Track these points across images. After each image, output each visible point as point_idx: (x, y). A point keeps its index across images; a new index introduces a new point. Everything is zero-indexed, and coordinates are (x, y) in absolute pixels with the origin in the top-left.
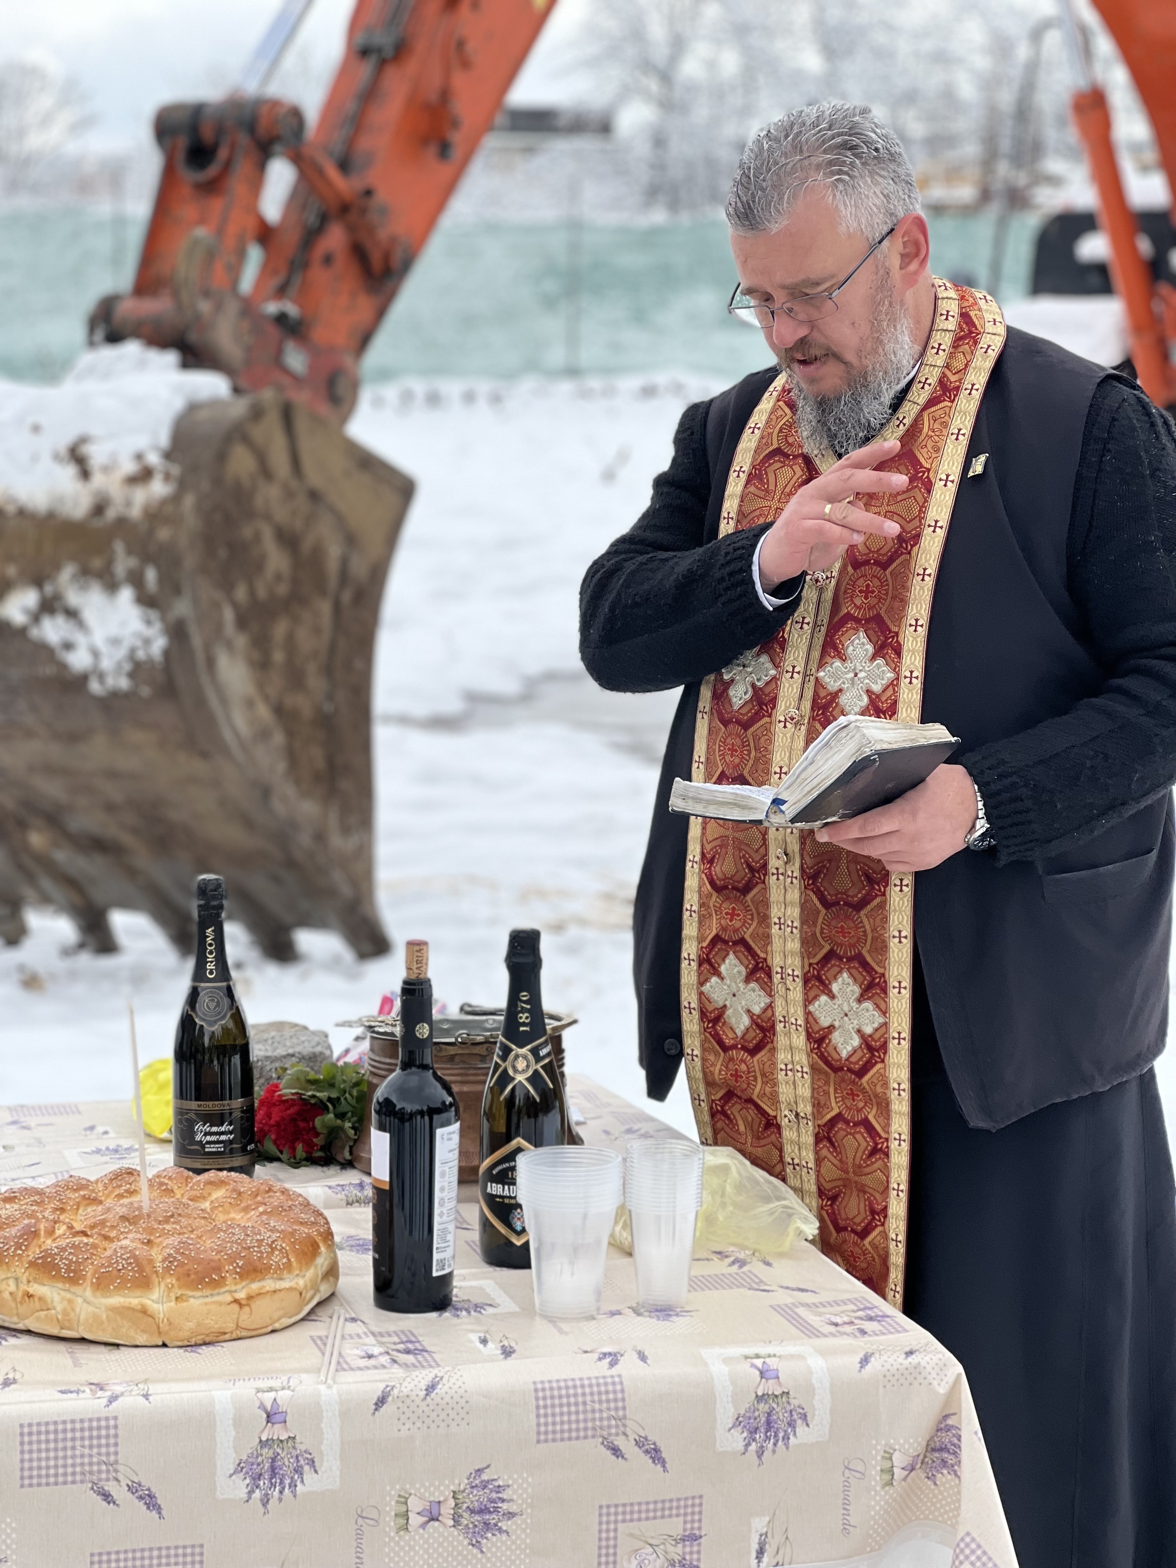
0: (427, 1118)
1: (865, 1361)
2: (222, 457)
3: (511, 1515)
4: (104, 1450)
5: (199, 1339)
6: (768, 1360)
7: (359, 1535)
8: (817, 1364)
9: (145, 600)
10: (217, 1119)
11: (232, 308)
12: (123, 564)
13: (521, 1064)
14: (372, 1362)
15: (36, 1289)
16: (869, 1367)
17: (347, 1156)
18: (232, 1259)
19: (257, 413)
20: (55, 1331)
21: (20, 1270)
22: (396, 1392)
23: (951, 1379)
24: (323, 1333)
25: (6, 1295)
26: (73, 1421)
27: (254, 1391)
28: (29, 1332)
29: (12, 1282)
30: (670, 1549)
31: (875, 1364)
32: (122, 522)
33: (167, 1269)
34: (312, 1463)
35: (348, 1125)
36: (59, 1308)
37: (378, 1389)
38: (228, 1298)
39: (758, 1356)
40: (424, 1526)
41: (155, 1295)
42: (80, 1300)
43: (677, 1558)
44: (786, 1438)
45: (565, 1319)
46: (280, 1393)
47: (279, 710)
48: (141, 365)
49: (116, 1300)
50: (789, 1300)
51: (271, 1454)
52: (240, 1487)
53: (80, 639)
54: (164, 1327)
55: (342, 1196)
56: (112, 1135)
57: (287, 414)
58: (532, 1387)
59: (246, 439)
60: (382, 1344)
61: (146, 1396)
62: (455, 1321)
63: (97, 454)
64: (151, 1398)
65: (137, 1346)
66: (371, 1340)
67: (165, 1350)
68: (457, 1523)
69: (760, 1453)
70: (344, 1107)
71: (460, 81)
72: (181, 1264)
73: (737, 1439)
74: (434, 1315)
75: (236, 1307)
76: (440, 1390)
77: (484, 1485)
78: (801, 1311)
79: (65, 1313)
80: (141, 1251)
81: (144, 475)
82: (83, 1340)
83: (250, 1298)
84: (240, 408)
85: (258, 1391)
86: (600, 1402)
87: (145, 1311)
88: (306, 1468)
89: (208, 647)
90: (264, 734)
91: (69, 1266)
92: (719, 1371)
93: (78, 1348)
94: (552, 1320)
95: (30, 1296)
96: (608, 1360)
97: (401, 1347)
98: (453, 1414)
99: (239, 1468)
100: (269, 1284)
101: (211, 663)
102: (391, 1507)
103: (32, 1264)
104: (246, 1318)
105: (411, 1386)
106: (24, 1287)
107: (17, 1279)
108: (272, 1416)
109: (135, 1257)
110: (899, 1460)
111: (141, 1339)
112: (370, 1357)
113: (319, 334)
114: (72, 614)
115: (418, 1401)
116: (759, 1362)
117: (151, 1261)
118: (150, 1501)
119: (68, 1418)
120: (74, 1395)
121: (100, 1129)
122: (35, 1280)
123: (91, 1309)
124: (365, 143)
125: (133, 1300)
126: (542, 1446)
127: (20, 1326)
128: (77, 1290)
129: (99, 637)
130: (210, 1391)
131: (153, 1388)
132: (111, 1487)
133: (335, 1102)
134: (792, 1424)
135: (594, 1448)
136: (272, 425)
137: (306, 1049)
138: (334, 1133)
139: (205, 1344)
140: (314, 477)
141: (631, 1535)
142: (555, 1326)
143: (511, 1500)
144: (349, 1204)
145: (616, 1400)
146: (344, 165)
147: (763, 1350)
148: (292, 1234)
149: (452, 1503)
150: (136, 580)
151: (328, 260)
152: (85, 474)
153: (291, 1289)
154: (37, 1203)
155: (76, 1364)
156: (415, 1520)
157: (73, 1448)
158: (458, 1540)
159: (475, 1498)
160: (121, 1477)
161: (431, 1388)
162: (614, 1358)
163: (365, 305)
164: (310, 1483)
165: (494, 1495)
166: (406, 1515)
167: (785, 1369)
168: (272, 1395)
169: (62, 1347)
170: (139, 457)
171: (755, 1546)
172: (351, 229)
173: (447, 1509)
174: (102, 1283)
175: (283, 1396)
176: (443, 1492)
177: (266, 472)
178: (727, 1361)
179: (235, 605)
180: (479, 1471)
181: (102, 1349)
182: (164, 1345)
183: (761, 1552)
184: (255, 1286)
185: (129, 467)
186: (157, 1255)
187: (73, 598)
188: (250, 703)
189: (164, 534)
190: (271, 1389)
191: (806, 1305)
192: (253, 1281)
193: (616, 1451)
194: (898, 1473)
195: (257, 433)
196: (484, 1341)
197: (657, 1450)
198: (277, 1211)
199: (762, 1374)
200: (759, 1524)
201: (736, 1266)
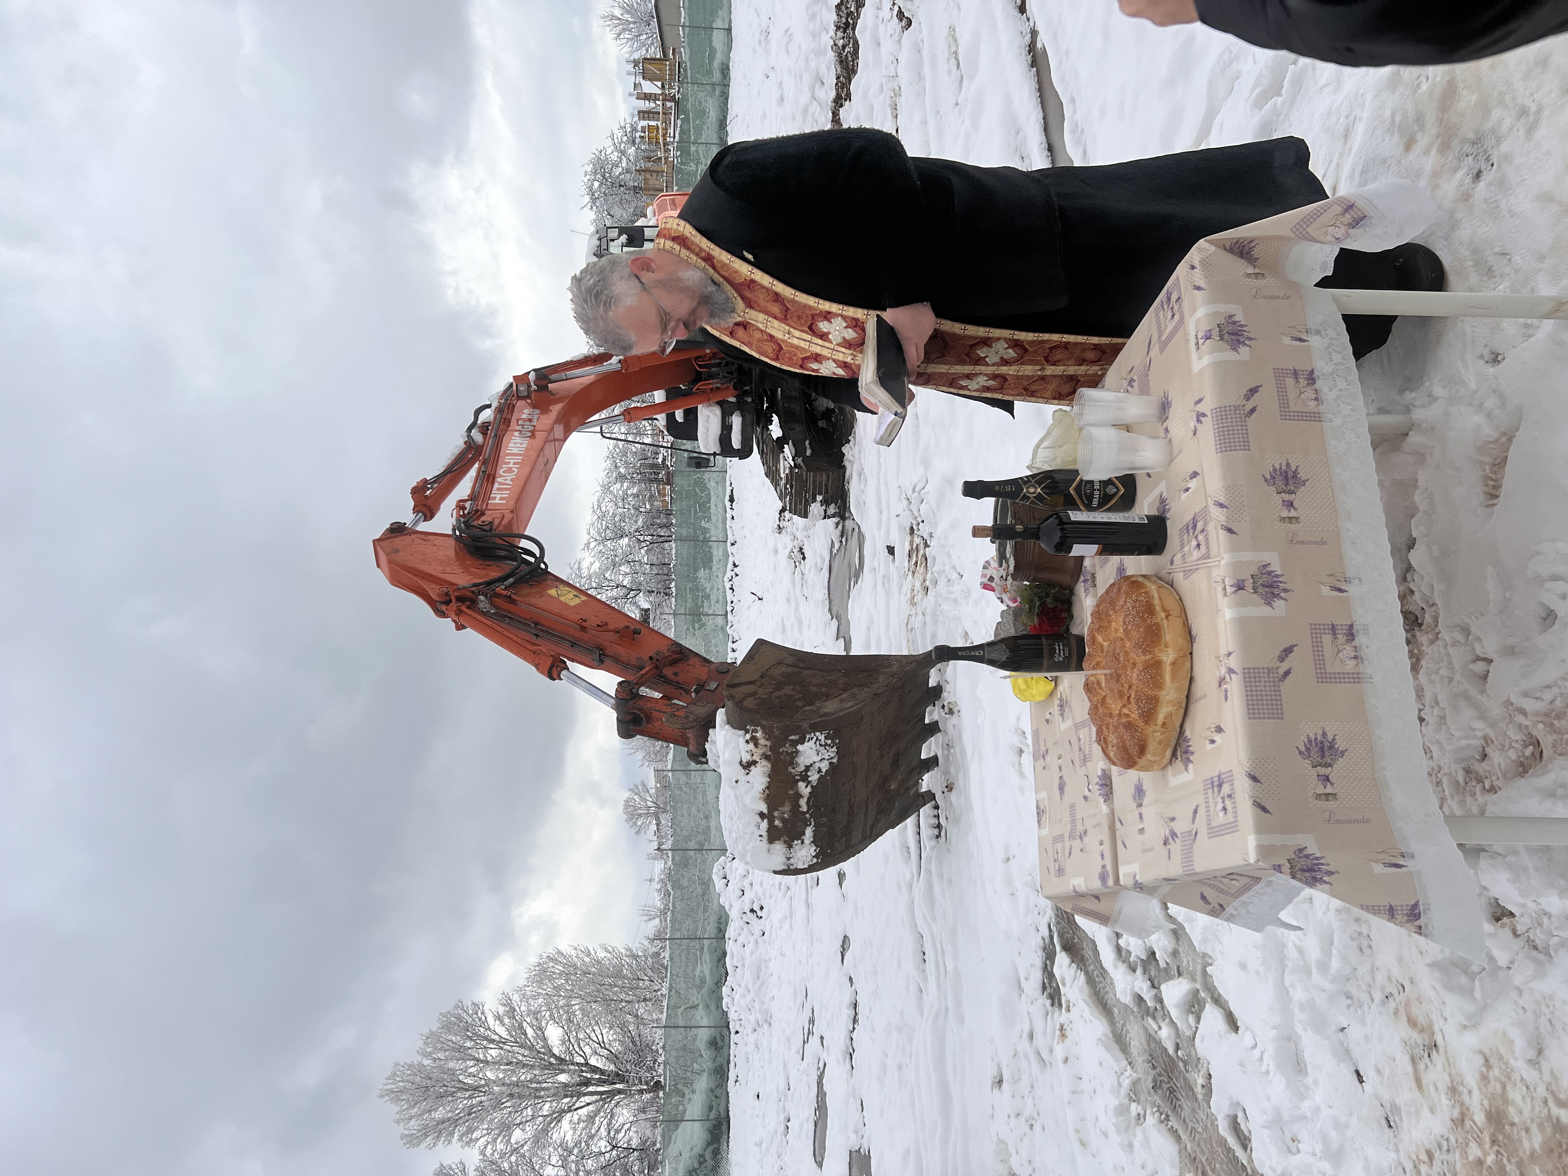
0: (1065, 526)
1: (1198, 288)
2: (747, 710)
3: (1288, 465)
4: (1262, 675)
5: (1188, 636)
6: (1199, 337)
7: (1302, 543)
8: (1201, 312)
9: (802, 741)
10: (1052, 651)
11: (692, 708)
12: (788, 748)
13: (1032, 490)
14: (1203, 543)
15: (1160, 721)
16: (1202, 286)
17: (1068, 591)
18: (1144, 620)
19: (731, 697)
20: (1182, 711)
21: (1149, 730)
22: (1224, 524)
23: (1207, 245)
24: (1181, 574)
25: (1162, 737)
26: (1246, 691)
27: (1226, 598)
28: (1182, 726)
29: (1155, 734)
30: (1301, 385)
31: (1201, 283)
32: (771, 749)
33: (1150, 652)
34: (1265, 566)
35: (1053, 591)
36: (1171, 708)
37: (1222, 532)
38: (1165, 621)
39: (1197, 343)
40: (1295, 509)
41: (1165, 659)
42: (1167, 697)
43: (1306, 382)
44: (1241, 326)
45: (1171, 453)
46: (1227, 583)
47: (844, 690)
48: (714, 742)
49: (1168, 678)
50: (1157, 346)
51: (1261, 588)
52: (1279, 604)
53: (817, 765)
54: (1182, 654)
55: (1091, 589)
56: (1051, 710)
57: (732, 686)
58: (1219, 454)
59: (741, 701)
60: (1189, 542)
61: (1229, 654)
62: (1172, 510)
63: (746, 758)
64: (1231, 650)
65: (1192, 668)
66: (1186, 549)
67: (1194, 653)
68: (1293, 492)
69: (1250, 339)
70: (1043, 594)
71: (612, 627)
72: (1148, 645)
73: (1243, 350)
74: (1168, 523)
75: (1170, 617)
76: (1222, 500)
77: (1273, 478)
78: (1164, 337)
79: (1174, 705)
80: (1140, 666)
81: (754, 740)
82: (1188, 697)
83: (1164, 610)
84: (729, 704)
85: (1225, 595)
86: (1227, 419)
87: (1174, 664)
88: (1268, 569)
89: (821, 716)
90: (854, 696)
91: (1148, 703)
92: (1206, 360)
93: (1192, 699)
94: (1171, 460)
95: (1164, 724)
96: (1202, 419)
97: (1191, 532)
98: (1236, 494)
99: (1269, 604)
100: (1156, 602)
101: (826, 715)
102: (1287, 526)
103: (1147, 723)
104: (1176, 611)
105: (1221, 516)
106: (1158, 728)
107: (1154, 732)
108: (1240, 587)
109: (1143, 670)
110: (1250, 270)
111: (1188, 665)
112: (1198, 545)
113: (703, 677)
114: (808, 768)
115: (1230, 511)
116: (1201, 341)
117: (1146, 662)
118: (1288, 651)
119: (1244, 694)
120: (1229, 693)
121: (1048, 716)
122: (1156, 721)
123: (1172, 691)
124: (634, 661)
125: (1167, 670)
126: (1251, 448)
127: (1178, 729)
128: (1162, 698)
129: (817, 759)
130: (1225, 621)
131: (1223, 651)
132: (1281, 671)
133: (1040, 598)
134: (1234, 323)
135: (1251, 421)
136: (736, 692)
137: (1011, 618)
138: (1056, 599)
139: (1190, 633)
140: (756, 676)
141: (1296, 404)
142: (1175, 458)
143: (1280, 464)
144: (1095, 586)
145: (1225, 411)
146: (642, 668)
147: (1193, 341)
148: (1127, 593)
149: (1283, 494)
150: (795, 743)
151: (676, 674)
152: (754, 763)
153: (1158, 592)
154: (1107, 727)
155: (1205, 696)
156: (1293, 513)
157: (1261, 691)
158: (1302, 492)
159: (1280, 484)
160: (1276, 666)
161: (1221, 505)
162: (1200, 416)
163: (693, 661)
164: (1276, 567)
165: (1278, 473)
166: (1291, 518)
167: (1205, 327)
168: (1227, 587)
169: (1192, 708)
170: (747, 742)
171: (1298, 343)
172: (664, 666)
173: (1287, 497)
174: (1158, 684)
175: (1228, 582)
176: (1278, 499)
177: (754, 694)
178: (1200, 358)
179: (804, 706)
180: (1266, 480)
181: (1194, 686)
182: (1191, 654)
183: (1301, 340)
184: (1158, 608)
185: (751, 746)
186: (1141, 659)
187: (802, 768)
188: (842, 701)
189: (776, 732)
190: (1225, 589)
191: (1160, 337)
192: (1155, 609)
193: (1253, 410)
194: (1257, 271)
195: (739, 697)
196: (1187, 490)
197: (1251, 390)
198: (1112, 603)
199: (1208, 338)
200: (1287, 341)
201: (1133, 384)
